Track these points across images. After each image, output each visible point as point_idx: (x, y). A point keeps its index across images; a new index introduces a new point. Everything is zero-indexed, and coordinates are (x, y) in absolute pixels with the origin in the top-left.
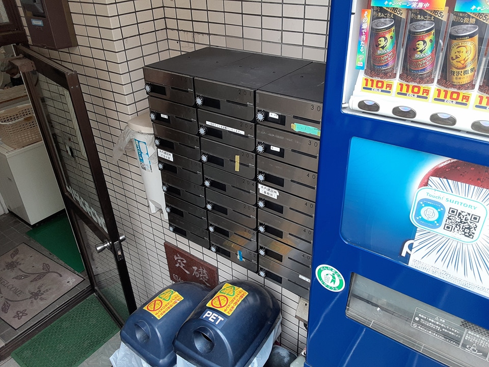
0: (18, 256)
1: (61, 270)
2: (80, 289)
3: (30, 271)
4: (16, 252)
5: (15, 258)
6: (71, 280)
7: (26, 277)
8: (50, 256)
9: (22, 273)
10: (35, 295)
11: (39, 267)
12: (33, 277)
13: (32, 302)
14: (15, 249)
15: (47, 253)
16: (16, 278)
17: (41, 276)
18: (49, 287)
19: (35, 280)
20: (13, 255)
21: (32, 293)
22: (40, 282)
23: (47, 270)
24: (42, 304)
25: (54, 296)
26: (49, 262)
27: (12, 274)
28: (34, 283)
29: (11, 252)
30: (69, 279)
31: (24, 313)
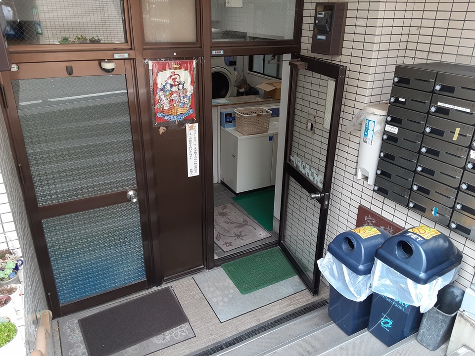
0: (226, 210)
1: (256, 226)
2: (268, 241)
3: (234, 221)
4: (225, 207)
5: (224, 211)
6: (262, 234)
7: (231, 223)
8: (248, 216)
9: (229, 221)
10: (238, 236)
11: (241, 220)
12: (236, 225)
13: (235, 239)
14: (224, 205)
15: (246, 213)
16: (225, 222)
17: (241, 226)
18: (247, 234)
19: (238, 227)
20: (223, 209)
21: (235, 234)
22: (241, 229)
23: (245, 223)
24: (243, 243)
25: (250, 240)
26: (247, 218)
27: (223, 219)
28: (237, 228)
29: (222, 206)
30: (261, 232)
31: (230, 244)
